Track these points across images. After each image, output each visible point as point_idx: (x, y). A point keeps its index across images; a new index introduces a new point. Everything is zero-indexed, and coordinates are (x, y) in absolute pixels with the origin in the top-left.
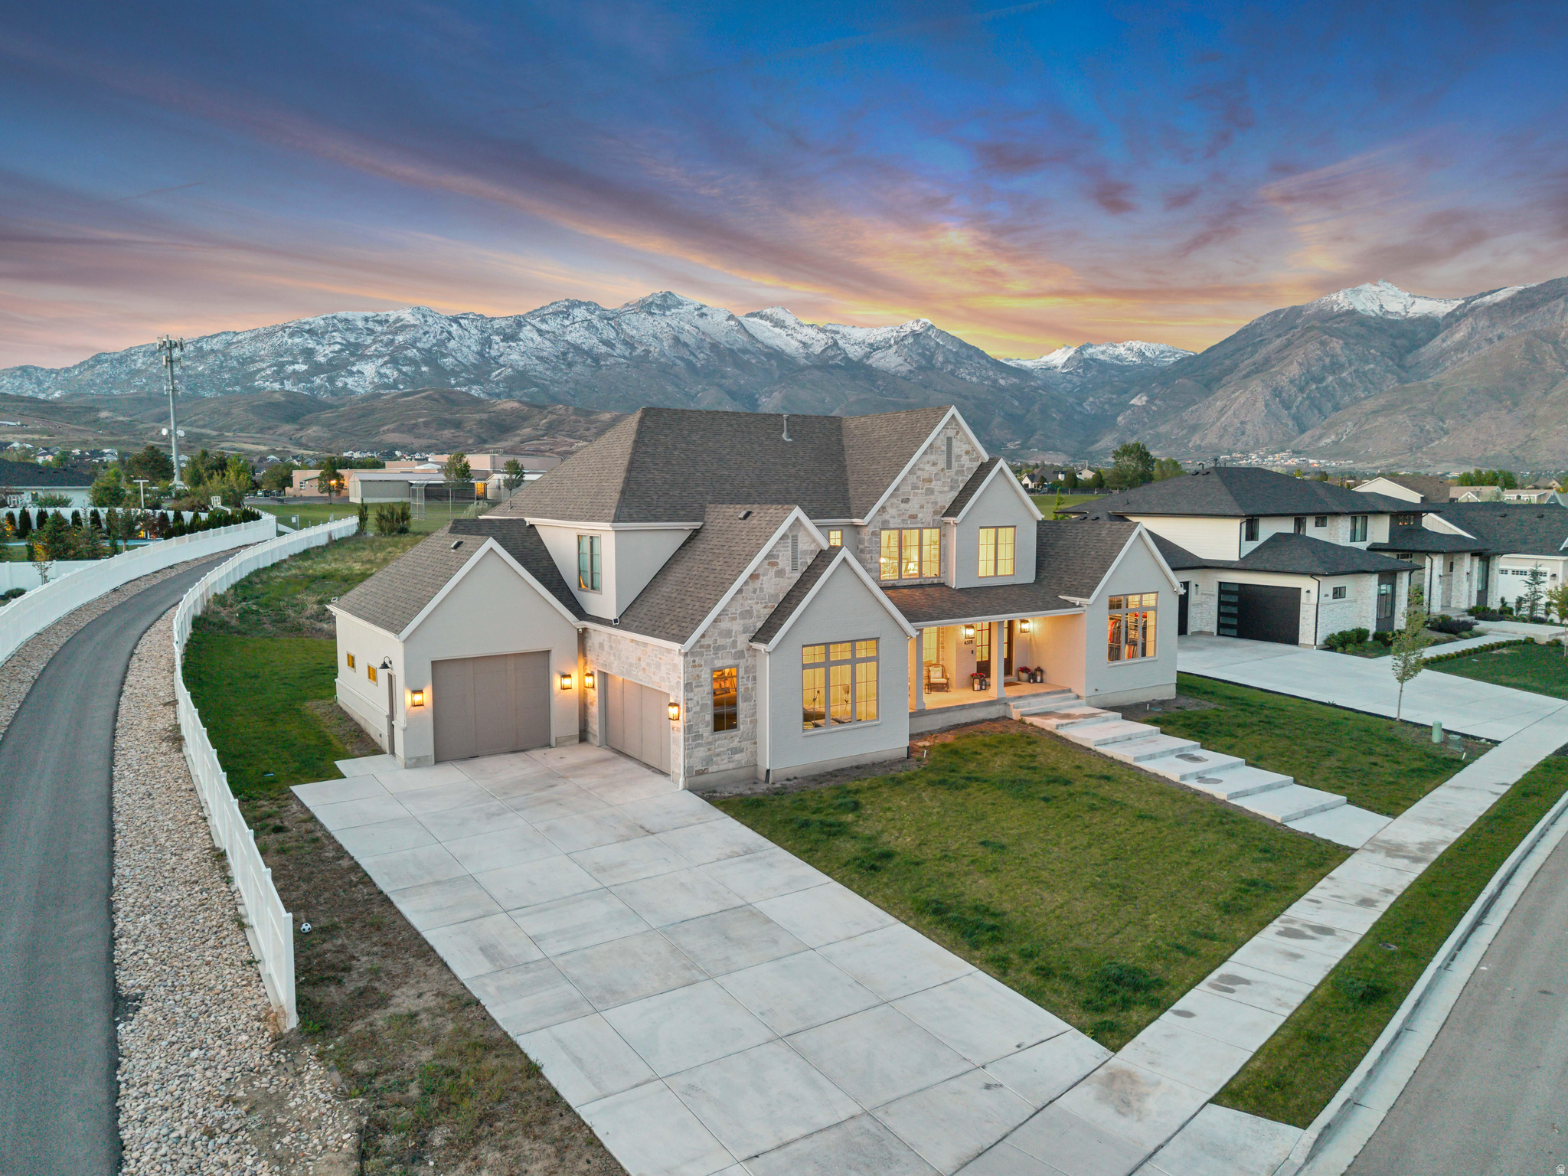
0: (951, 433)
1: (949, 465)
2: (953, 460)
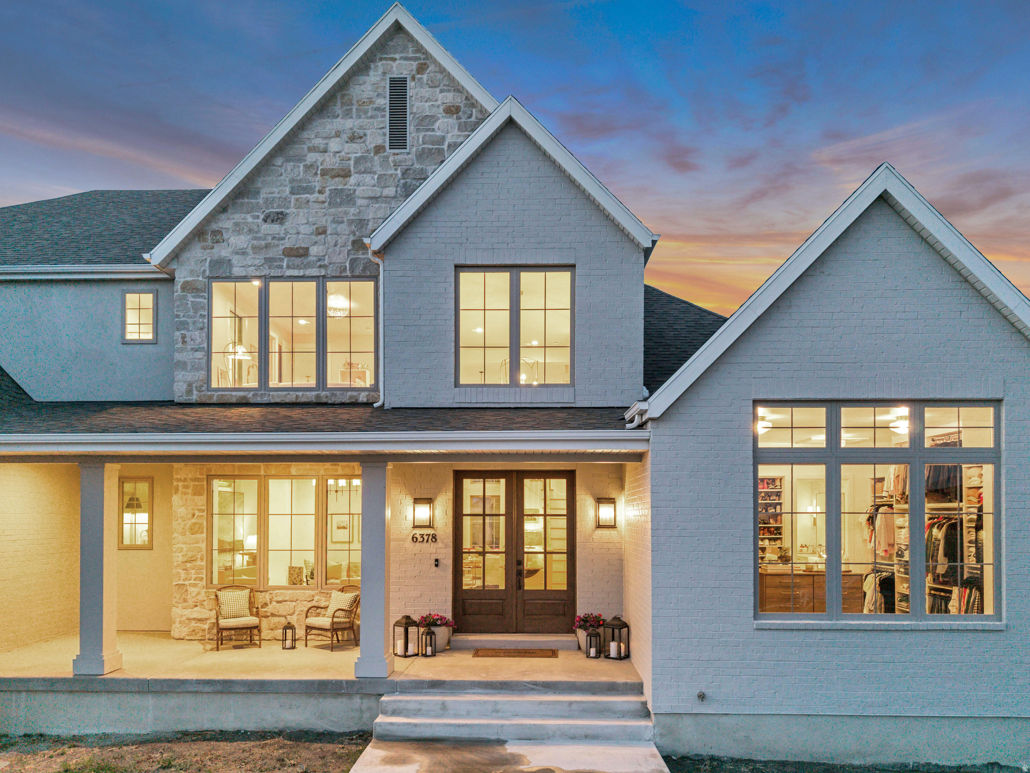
0: (401, 67)
1: (398, 138)
2: (410, 128)
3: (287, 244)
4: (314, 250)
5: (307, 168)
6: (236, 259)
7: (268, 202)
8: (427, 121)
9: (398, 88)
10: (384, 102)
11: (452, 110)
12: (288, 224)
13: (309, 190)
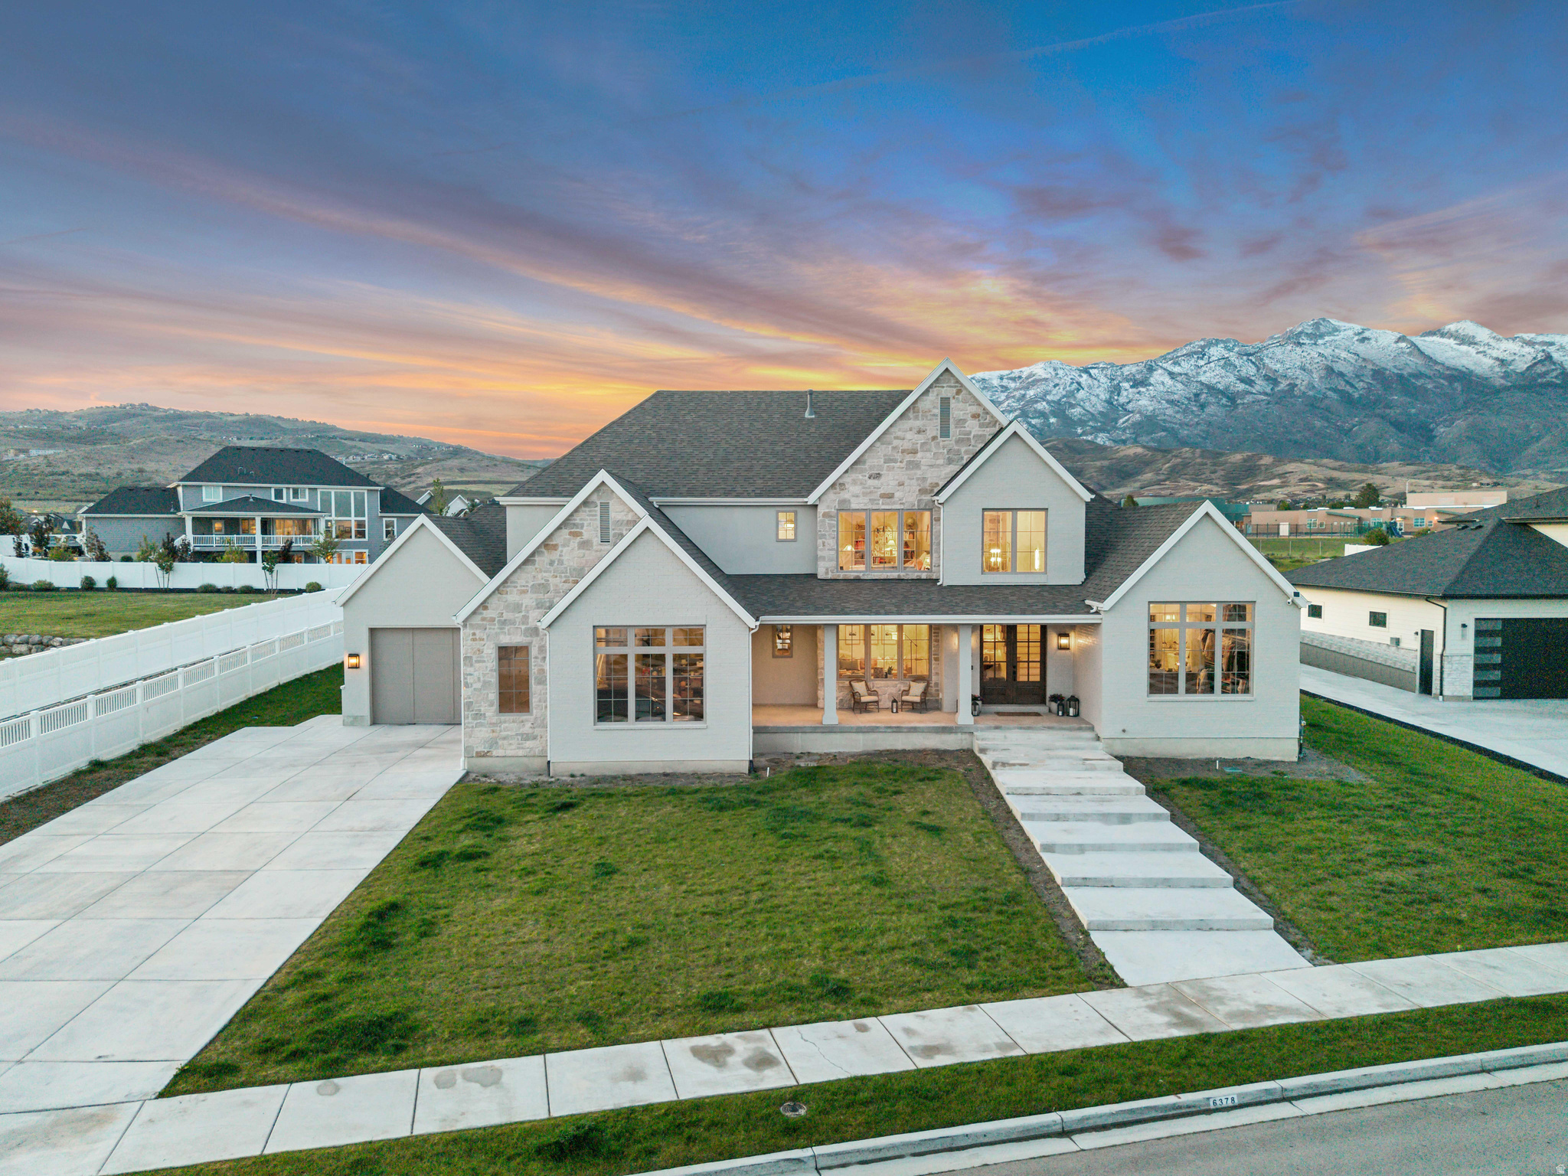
0: (948, 392)
2: (952, 426)
3: (882, 491)
4: (897, 495)
5: (894, 448)
6: (853, 500)
7: (871, 468)
8: (961, 422)
9: (945, 403)
10: (937, 411)
11: (975, 416)
12: (883, 479)
13: (895, 461)
